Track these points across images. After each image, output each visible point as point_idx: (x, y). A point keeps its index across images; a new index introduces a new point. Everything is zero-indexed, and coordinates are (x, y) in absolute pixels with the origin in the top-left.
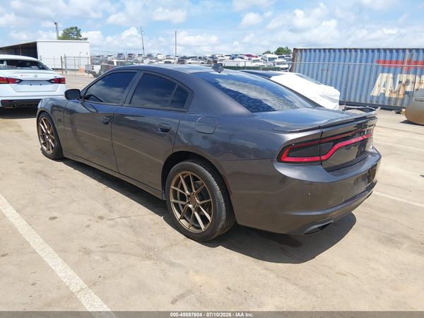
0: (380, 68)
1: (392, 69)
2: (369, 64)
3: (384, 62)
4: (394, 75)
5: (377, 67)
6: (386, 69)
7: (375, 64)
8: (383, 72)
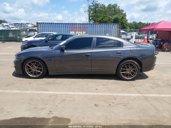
0: (70, 30)
1: (74, 30)
2: (66, 28)
3: (71, 28)
4: (75, 32)
5: (69, 30)
6: (72, 30)
7: (68, 28)
8: (71, 31)
